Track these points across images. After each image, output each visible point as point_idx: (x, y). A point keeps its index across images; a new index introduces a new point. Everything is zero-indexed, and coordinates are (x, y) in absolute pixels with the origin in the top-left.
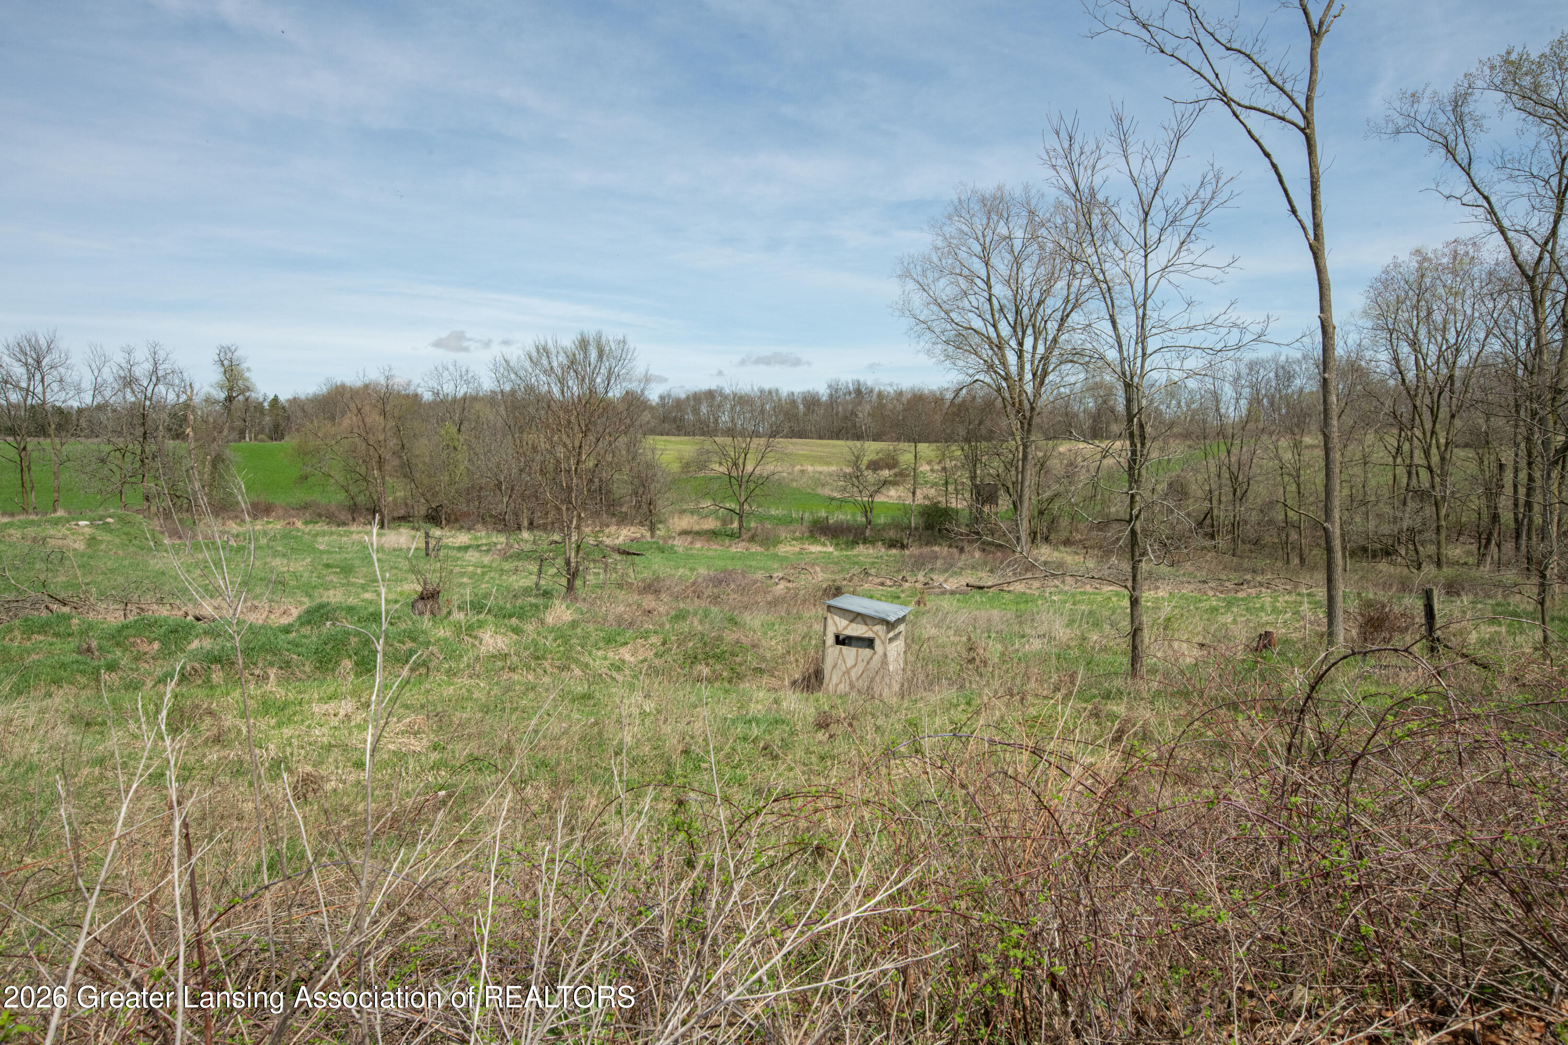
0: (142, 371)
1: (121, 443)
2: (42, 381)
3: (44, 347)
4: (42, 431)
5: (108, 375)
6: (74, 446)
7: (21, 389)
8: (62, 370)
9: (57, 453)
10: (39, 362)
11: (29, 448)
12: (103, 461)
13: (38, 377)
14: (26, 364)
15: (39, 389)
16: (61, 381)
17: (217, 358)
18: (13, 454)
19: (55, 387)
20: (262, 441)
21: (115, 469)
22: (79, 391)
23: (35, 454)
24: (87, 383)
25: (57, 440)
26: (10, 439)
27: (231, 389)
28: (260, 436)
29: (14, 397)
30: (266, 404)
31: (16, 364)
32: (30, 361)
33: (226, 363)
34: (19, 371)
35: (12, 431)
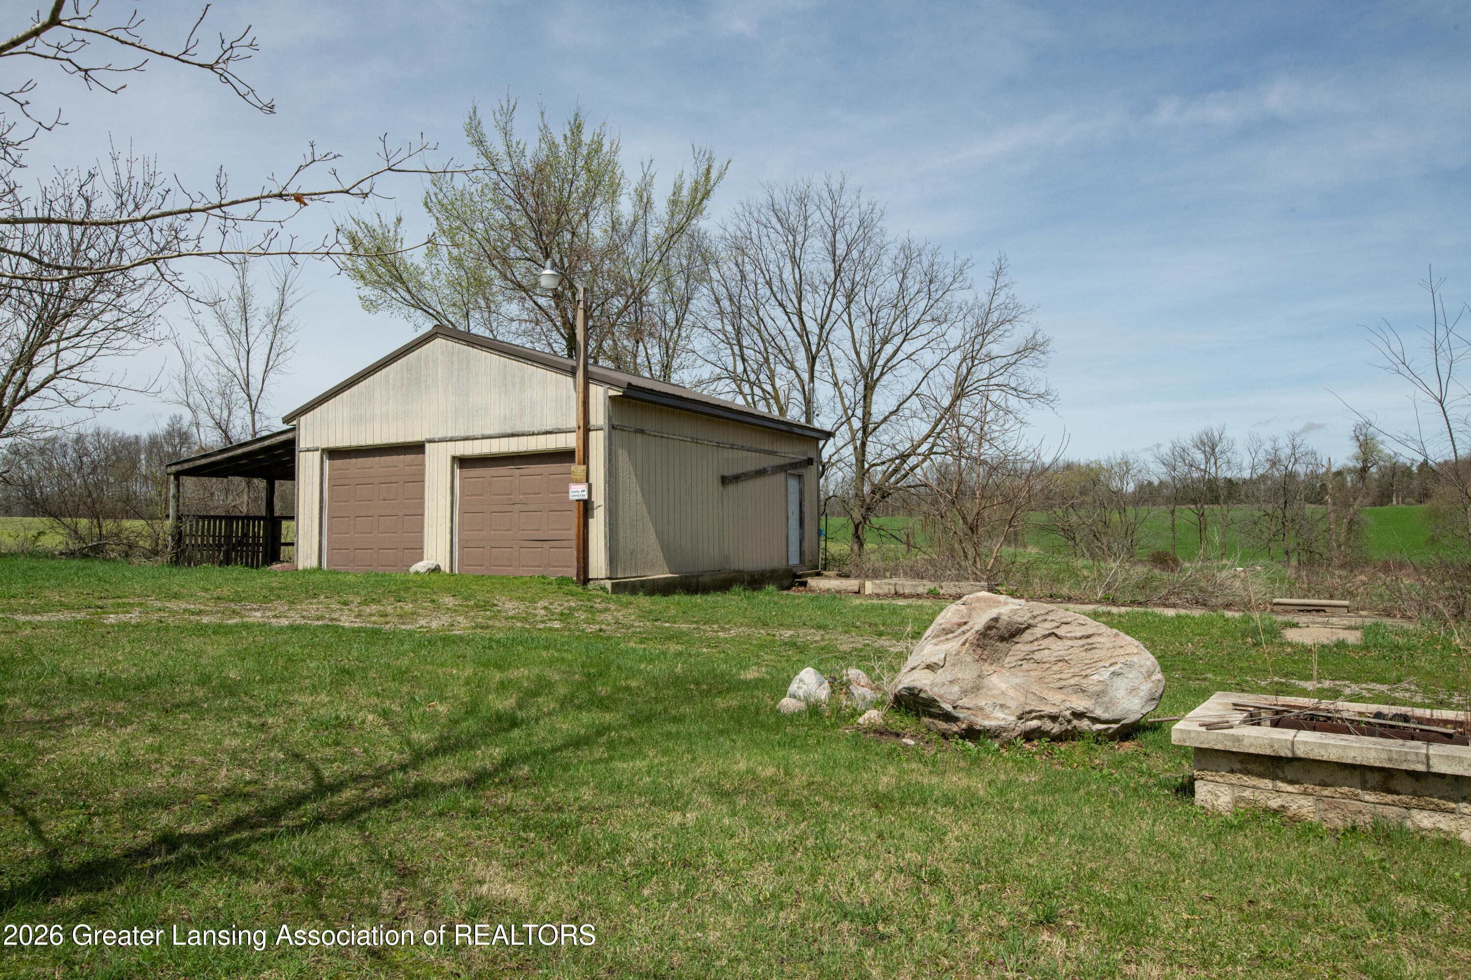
0: (1285, 452)
1: (1269, 508)
2: (1216, 463)
3: (1217, 438)
4: (1215, 500)
5: (1261, 456)
6: (1239, 512)
7: (1201, 470)
8: (1229, 454)
9: (1224, 517)
10: (1213, 450)
11: (1206, 513)
12: (1255, 523)
13: (1212, 460)
14: (1204, 452)
15: (1213, 470)
16: (1228, 462)
17: (1353, 434)
18: (1194, 518)
19: (1224, 466)
20: (1409, 504)
21: (1264, 529)
22: (1241, 470)
23: (1209, 519)
24: (1247, 462)
25: (1225, 507)
26: (1193, 507)
27: (1365, 461)
28: (1408, 500)
29: (1196, 475)
30: (1414, 469)
31: (1198, 452)
32: (1207, 449)
33: (1361, 438)
34: (1199, 457)
35: (1194, 502)
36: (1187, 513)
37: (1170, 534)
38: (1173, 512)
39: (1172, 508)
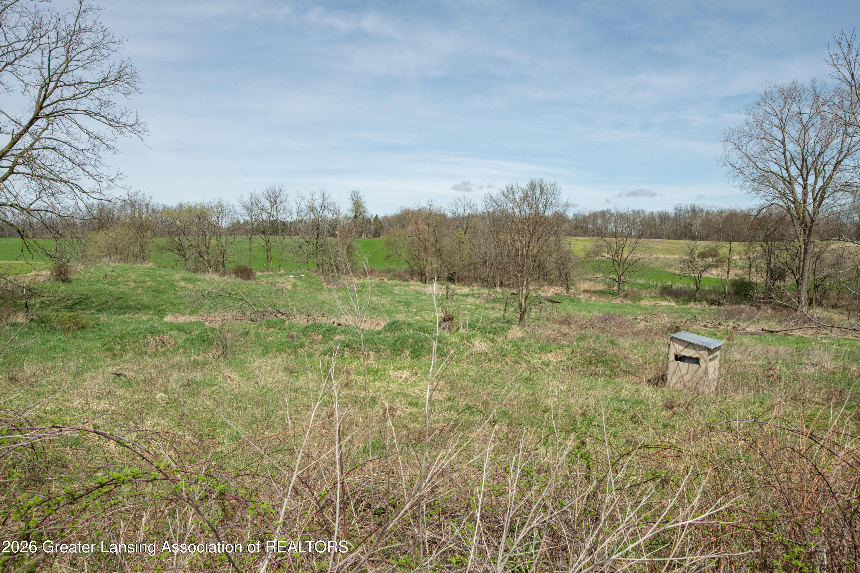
0: (318, 204)
1: (308, 238)
2: (277, 209)
3: (278, 193)
4: (276, 233)
5: (303, 206)
6: (289, 240)
7: (268, 213)
8: (284, 204)
9: (281, 243)
10: (275, 200)
11: (270, 240)
12: (300, 247)
13: (275, 207)
14: (270, 201)
15: (275, 213)
16: (284, 209)
17: (351, 197)
18: (264, 243)
19: (282, 212)
20: (370, 238)
21: (305, 251)
22: (291, 213)
23: (272, 244)
24: (295, 211)
25: (282, 237)
26: (263, 236)
27: (356, 212)
28: (369, 236)
29: (265, 217)
30: (372, 219)
31: (267, 201)
32: (272, 200)
33: (355, 199)
34: (267, 204)
35: (264, 233)
36: (259, 240)
37: (248, 253)
38: (250, 239)
39: (250, 236)
